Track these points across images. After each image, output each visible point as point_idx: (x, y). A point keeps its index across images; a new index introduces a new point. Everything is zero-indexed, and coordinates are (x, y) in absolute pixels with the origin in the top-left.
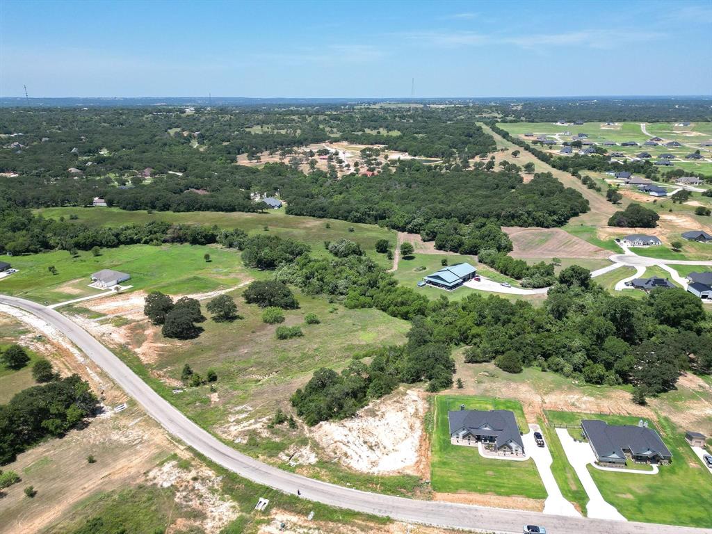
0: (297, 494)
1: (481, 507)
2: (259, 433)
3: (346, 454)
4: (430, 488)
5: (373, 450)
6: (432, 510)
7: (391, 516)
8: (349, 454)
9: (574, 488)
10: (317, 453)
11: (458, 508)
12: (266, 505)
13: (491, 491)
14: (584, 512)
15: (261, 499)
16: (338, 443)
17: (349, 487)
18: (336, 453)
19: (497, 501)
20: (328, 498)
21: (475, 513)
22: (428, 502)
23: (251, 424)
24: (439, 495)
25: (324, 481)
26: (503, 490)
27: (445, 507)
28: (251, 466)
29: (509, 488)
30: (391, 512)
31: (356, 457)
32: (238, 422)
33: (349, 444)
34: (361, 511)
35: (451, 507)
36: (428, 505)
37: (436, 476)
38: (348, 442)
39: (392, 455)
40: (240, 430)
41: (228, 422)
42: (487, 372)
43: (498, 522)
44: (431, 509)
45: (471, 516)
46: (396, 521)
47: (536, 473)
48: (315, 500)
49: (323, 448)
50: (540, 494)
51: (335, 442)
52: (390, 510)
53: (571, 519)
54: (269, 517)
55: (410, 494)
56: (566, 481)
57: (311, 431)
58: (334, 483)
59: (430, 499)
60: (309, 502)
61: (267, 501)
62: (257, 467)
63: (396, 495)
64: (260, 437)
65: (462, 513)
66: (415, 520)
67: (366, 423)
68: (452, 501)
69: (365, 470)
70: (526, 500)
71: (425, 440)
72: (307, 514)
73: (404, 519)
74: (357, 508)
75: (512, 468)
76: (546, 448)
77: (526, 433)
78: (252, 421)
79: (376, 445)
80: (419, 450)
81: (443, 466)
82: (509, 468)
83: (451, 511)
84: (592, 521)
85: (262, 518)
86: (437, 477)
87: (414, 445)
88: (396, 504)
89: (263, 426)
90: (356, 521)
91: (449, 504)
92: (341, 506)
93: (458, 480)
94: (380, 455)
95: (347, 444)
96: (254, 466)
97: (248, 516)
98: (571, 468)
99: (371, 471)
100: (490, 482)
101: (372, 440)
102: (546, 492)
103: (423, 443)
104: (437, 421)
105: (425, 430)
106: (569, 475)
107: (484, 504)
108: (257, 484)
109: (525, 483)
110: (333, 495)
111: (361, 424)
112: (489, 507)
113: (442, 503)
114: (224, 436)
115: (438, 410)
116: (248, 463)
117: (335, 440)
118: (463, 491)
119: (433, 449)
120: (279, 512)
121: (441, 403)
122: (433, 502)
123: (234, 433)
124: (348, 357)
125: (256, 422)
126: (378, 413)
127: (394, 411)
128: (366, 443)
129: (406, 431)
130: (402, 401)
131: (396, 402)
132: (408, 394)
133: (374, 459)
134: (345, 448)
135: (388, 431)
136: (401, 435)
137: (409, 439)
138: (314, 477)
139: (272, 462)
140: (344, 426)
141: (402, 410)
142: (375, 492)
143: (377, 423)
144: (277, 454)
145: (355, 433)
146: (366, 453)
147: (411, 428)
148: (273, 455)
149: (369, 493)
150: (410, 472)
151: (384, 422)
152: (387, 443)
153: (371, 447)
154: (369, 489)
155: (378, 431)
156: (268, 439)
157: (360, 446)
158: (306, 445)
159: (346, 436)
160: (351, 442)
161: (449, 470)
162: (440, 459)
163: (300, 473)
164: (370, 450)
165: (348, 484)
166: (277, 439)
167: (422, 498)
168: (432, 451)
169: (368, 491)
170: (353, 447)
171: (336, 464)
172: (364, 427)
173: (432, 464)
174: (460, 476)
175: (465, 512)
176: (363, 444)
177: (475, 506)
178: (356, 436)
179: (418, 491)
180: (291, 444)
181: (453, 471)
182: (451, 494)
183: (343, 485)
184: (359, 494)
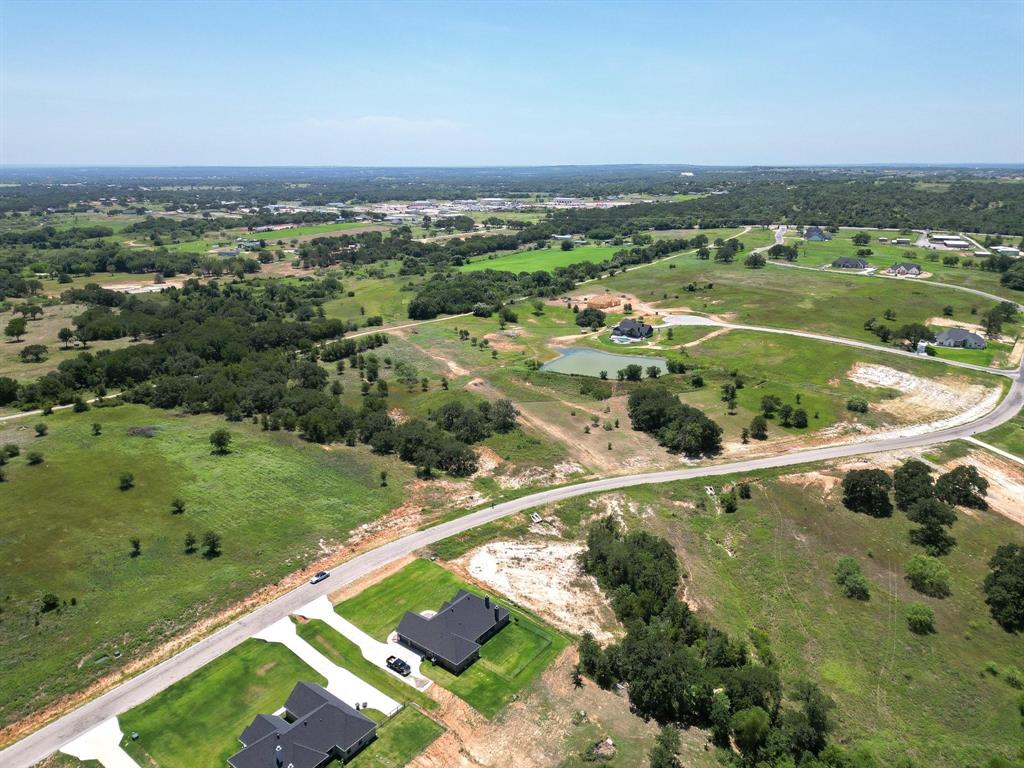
1: (374, 569)
2: (598, 515)
4: (424, 557)
5: (513, 559)
6: (402, 548)
7: (423, 532)
9: (319, 639)
11: (388, 558)
13: (381, 584)
14: (294, 619)
16: (544, 546)
17: (477, 528)
18: (530, 542)
19: (370, 582)
21: (372, 563)
22: (412, 550)
24: (412, 559)
25: (496, 521)
26: (373, 591)
27: (398, 554)
28: (547, 498)
29: (370, 597)
30: (426, 533)
31: (513, 547)
33: (534, 551)
34: (444, 524)
35: (393, 556)
37: (435, 567)
39: (496, 567)
43: (351, 568)
44: (406, 548)
45: (374, 560)
47: (366, 629)
50: (342, 609)
53: (300, 606)
56: (329, 640)
59: (415, 552)
65: (382, 557)
67: (563, 573)
68: (399, 561)
69: (489, 545)
70: (348, 597)
75: (389, 621)
76: (383, 665)
77: (421, 667)
79: (519, 563)
81: (442, 577)
82: (393, 618)
83: (390, 555)
84: (281, 616)
86: (432, 567)
87: (497, 586)
91: (398, 557)
93: (415, 575)
94: (501, 560)
95: (538, 550)
98: (339, 664)
99: (485, 547)
100: (391, 592)
101: (529, 565)
102: (339, 613)
106: (336, 653)
107: (374, 574)
109: (364, 612)
110: (474, 519)
111: (565, 569)
112: (368, 572)
113: (403, 555)
117: (550, 547)
119: (470, 586)
126: (577, 589)
127: (571, 602)
128: (529, 560)
129: (525, 592)
130: (588, 616)
131: (591, 612)
132: (603, 631)
133: (498, 555)
134: (531, 546)
135: (534, 580)
136: (518, 584)
137: (509, 587)
138: (505, 519)
139: (547, 510)
140: (569, 558)
141: (569, 608)
142: (456, 535)
143: (556, 580)
144: (559, 517)
145: (552, 561)
146: (512, 554)
147: (526, 597)
148: (557, 513)
149: (458, 532)
150: (460, 561)
151: (555, 586)
152: (516, 571)
153: (519, 560)
154: (462, 535)
155: (542, 576)
156: (588, 518)
157: (526, 555)
158: (563, 536)
159: (551, 553)
160: (539, 553)
161: (433, 578)
162: (452, 582)
163: (517, 515)
164: (514, 557)
165: (480, 529)
166: (584, 523)
167: (421, 550)
168: (469, 584)
169: (461, 533)
170: (529, 551)
171: (516, 537)
172: (556, 569)
173: (451, 574)
174: (418, 579)
175: (381, 559)
176: (528, 557)
177: (379, 567)
178: (544, 559)
179: (430, 552)
180: (570, 528)
181: (429, 580)
182: (407, 564)
183: (480, 526)
184: (462, 528)
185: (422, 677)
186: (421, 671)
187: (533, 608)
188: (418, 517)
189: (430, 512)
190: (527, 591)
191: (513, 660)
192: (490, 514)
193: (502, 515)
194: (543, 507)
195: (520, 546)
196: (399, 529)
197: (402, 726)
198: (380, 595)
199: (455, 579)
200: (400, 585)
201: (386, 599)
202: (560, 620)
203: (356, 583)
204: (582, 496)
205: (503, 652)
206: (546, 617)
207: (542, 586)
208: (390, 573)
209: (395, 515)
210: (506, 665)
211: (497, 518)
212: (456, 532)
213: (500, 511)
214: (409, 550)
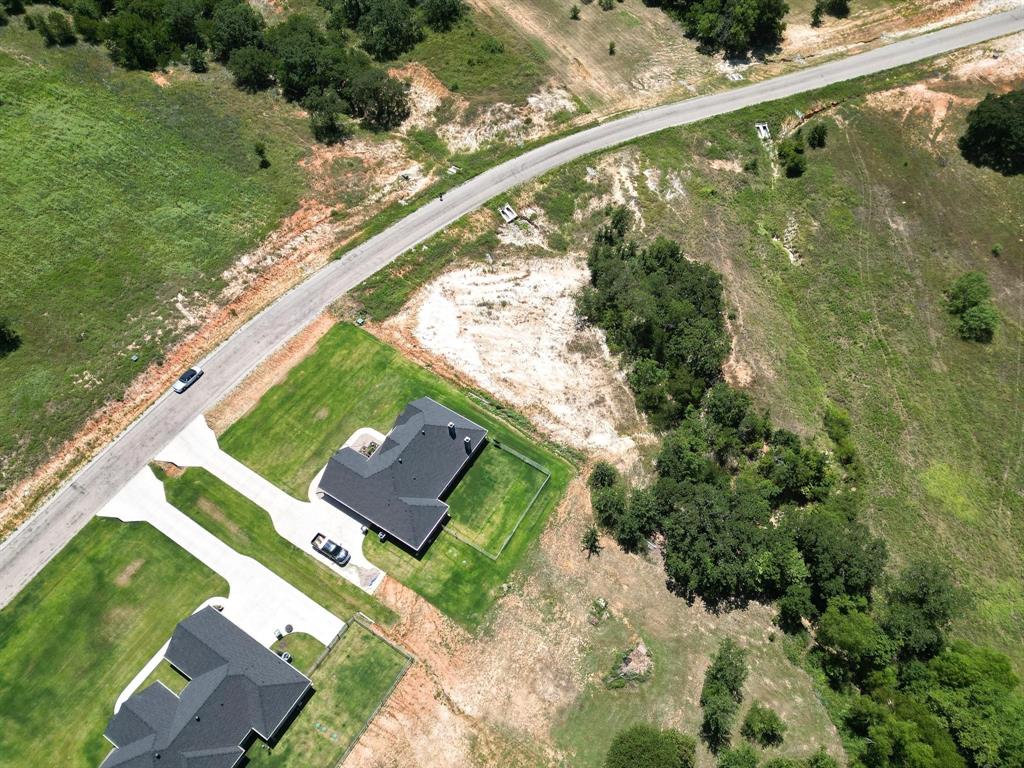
1: (271, 352)
2: (600, 198)
3: (493, 272)
4: (347, 319)
5: (480, 305)
6: (311, 301)
7: (338, 263)
8: (488, 275)
9: (204, 505)
10: (520, 248)
11: (290, 327)
13: (286, 383)
14: (159, 471)
16: (525, 274)
17: (421, 246)
18: (503, 265)
19: (267, 379)
20: (414, 221)
21: (268, 339)
22: (328, 304)
23: (626, 191)
24: (328, 323)
25: (450, 227)
26: (275, 397)
27: (305, 316)
28: (522, 170)
29: (273, 411)
30: (343, 264)
31: (481, 280)
33: (512, 284)
34: (369, 241)
35: (298, 321)
36: (322, 301)
37: (365, 339)
38: (517, 284)
39: (455, 325)
40: (617, 177)
41: (642, 169)
43: (235, 353)
44: (315, 300)
45: (268, 331)
46: (329, 263)
47: (274, 476)
48: (420, 210)
49: (528, 258)
50: (233, 442)
51: (528, 271)
52: (348, 265)
53: (164, 442)
54: (431, 174)
55: (356, 294)
56: (220, 504)
58: (437, 235)
59: (331, 309)
63: (367, 281)
64: (591, 197)
65: (280, 325)
66: (311, 279)
67: (556, 326)
68: (309, 329)
69: (442, 279)
70: (239, 415)
72: (408, 200)
75: (308, 454)
77: (364, 544)
79: (490, 314)
81: (377, 358)
83: (293, 318)
84: (138, 464)
85: (434, 169)
86: (361, 338)
87: (461, 363)
88: (351, 273)
90: (361, 233)
91: (306, 323)
93: (336, 359)
94: (464, 308)
95: (516, 282)
96: (522, 173)
98: (241, 549)
101: (506, 314)
102: (228, 451)
104: (487, 416)
106: (233, 528)
107: (273, 362)
109: (266, 441)
110: (415, 226)
111: (558, 318)
112: (263, 360)
113: (313, 317)
114: (609, 158)
115: (521, 438)
116: (529, 169)
117: (533, 274)
119: (423, 371)
122: (322, 308)
126: (577, 356)
127: (572, 383)
128: (504, 304)
129: (503, 371)
130: (597, 409)
131: (600, 401)
132: (620, 435)
133: (459, 298)
134: (506, 276)
135: (516, 345)
136: (494, 357)
137: (480, 363)
138: (463, 223)
139: (524, 195)
140: (562, 296)
141: (569, 397)
142: (391, 266)
143: (546, 342)
144: (542, 206)
145: (538, 302)
146: (479, 294)
147: (505, 381)
148: (539, 199)
149: (393, 259)
150: (400, 319)
151: (545, 353)
152: (486, 330)
153: (489, 305)
154: (400, 262)
155: (525, 335)
156: (584, 205)
157: (499, 294)
158: (550, 245)
159: (535, 287)
160: (517, 288)
161: (365, 362)
162: (395, 366)
163: (479, 211)
164: (482, 302)
165: (425, 247)
166: (580, 216)
167: (340, 303)
168: (421, 368)
169: (398, 259)
170: (503, 286)
171: (481, 257)
172: (546, 319)
173: (390, 349)
174: (342, 366)
175: (279, 329)
176: (502, 299)
177: (278, 346)
178: (527, 300)
179: (355, 305)
180: (560, 228)
181: (359, 366)
182: (322, 336)
183: (426, 242)
184: (398, 249)
185: (368, 566)
186: (365, 553)
187: (516, 401)
188: (327, 228)
189: (347, 216)
190: (507, 367)
191: (497, 519)
192: (438, 213)
193: (456, 214)
194: (517, 191)
195: (490, 277)
196: (301, 258)
197: (348, 663)
198: (287, 406)
199: (398, 360)
200: (315, 381)
201: (297, 411)
202: (557, 421)
203: (248, 382)
204: (575, 162)
205: (481, 504)
206: (537, 419)
207: (526, 356)
208: (296, 358)
209: (291, 230)
210: (490, 530)
211: (450, 222)
212: (390, 258)
213: (453, 207)
214: (322, 304)
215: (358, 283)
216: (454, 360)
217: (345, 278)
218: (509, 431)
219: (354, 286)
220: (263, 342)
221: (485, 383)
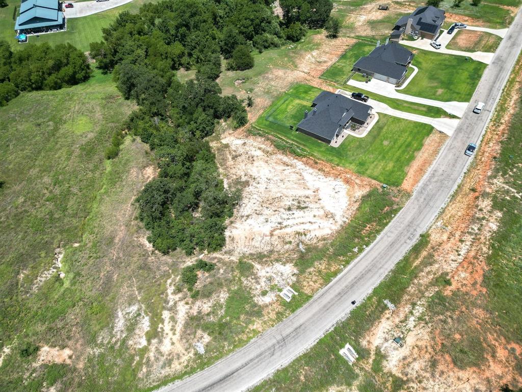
0: (354, 306)
1: (432, 166)
2: (199, 312)
3: (299, 233)
4: (394, 188)
5: (306, 207)
6: (425, 199)
7: (421, 231)
8: (302, 231)
9: (423, 109)
10: (277, 260)
11: (429, 180)
12: (351, 349)
13: (413, 152)
15: (341, 352)
16: (275, 233)
17: (361, 250)
18: (290, 242)
19: (426, 154)
20: (372, 277)
21: (439, 173)
22: (412, 198)
23: (173, 319)
24: (406, 185)
25: (339, 271)
27: (423, 188)
28: (274, 346)
30: (415, 230)
32: (154, 334)
33: (285, 224)
34: (404, 254)
35: (426, 185)
36: (417, 200)
37: (378, 177)
38: (280, 223)
39: (321, 194)
40: (176, 338)
41: (145, 350)
42: (239, 79)
43: (454, 165)
44: (422, 199)
45: (442, 177)
46: (427, 232)
48: (370, 291)
49: (271, 252)
50: (426, 128)
51: (272, 235)
52: (412, 230)
54: (373, 353)
55: (395, 207)
57: (230, 253)
58: (348, 263)
59: (408, 195)
60: (369, 298)
61: (348, 346)
62: (279, 337)
63: (392, 218)
64: (208, 314)
65: (436, 182)
66: (433, 218)
67: (255, 196)
68: (416, 181)
69: (336, 227)
70: (430, 138)
71: (316, 163)
72: (385, 308)
73: (429, 224)
74: (399, 256)
78: (166, 315)
79: (299, 203)
80: (327, 174)
81: (366, 167)
83: (431, 187)
84: (466, 117)
85: (371, 361)
86: (380, 177)
87: (315, 174)
88: (406, 222)
89: (187, 303)
90: (415, 264)
91: (420, 184)
92: (389, 270)
94: (317, 205)
95: (281, 226)
96: (274, 341)
97: (360, 378)
99: (340, 222)
100: (400, 147)
101: (288, 203)
102: (425, 124)
103: (320, 166)
104: (297, 142)
105: (297, 155)
108: (311, 349)
109: (409, 129)
110: (370, 270)
111: (253, 201)
112: (434, 162)
113: (416, 189)
114: (176, 366)
115: (279, 134)
116: (266, 347)
117: (268, 233)
118: (406, 169)
119: (336, 163)
120: (368, 338)
121: (270, 127)
122: (414, 194)
123: (179, 348)
124: (101, 161)
125: (174, 309)
126: (244, 179)
127: (249, 166)
128: (289, 209)
129: (289, 170)
130: (238, 153)
131: (235, 158)
132: (228, 144)
133: (321, 213)
134: (288, 230)
135: (281, 184)
136: (294, 177)
137: (303, 174)
138: (327, 278)
139: (273, 316)
140: (248, 216)
141: (252, 159)
142: (378, 232)
143: (262, 187)
144: (255, 305)
145: (266, 212)
146: (307, 216)
147: (288, 165)
148: (257, 312)
149: (379, 237)
150: (359, 193)
151: (263, 180)
152: (301, 192)
153: (299, 208)
154: (372, 235)
155: (275, 191)
156: (217, 306)
157: (293, 216)
158: (253, 267)
159: (267, 221)
160: (280, 221)
161: (373, 165)
162: (354, 164)
163: (314, 291)
164: (305, 210)
165: (356, 250)
166: (222, 295)
167: (404, 200)
168: (338, 165)
169: (375, 237)
170: (290, 222)
171: (309, 249)
172: (261, 200)
173: (359, 173)
174: (386, 162)
175: (435, 179)
176: (291, 212)
177: (430, 170)
178: (273, 213)
179: (393, 199)
180: (242, 283)
181: (375, 163)
182: (406, 178)
183: (355, 255)
184: (377, 247)
187: (280, 156)
190: (286, 172)
192: (352, 286)
193: (337, 284)
194: (280, 316)
195: (300, 229)
196: (452, 234)
199: (353, 166)
200: (398, 154)
202: (260, 149)
206: (270, 149)
207: (275, 179)
209: (475, 258)
211: (339, 276)
212: (382, 238)
213: (339, 294)
214: (416, 198)
215: (398, 215)
216: (319, 175)
217: (409, 218)
218: (285, 136)
219: (400, 213)
220: (441, 172)
221: (299, 164)
